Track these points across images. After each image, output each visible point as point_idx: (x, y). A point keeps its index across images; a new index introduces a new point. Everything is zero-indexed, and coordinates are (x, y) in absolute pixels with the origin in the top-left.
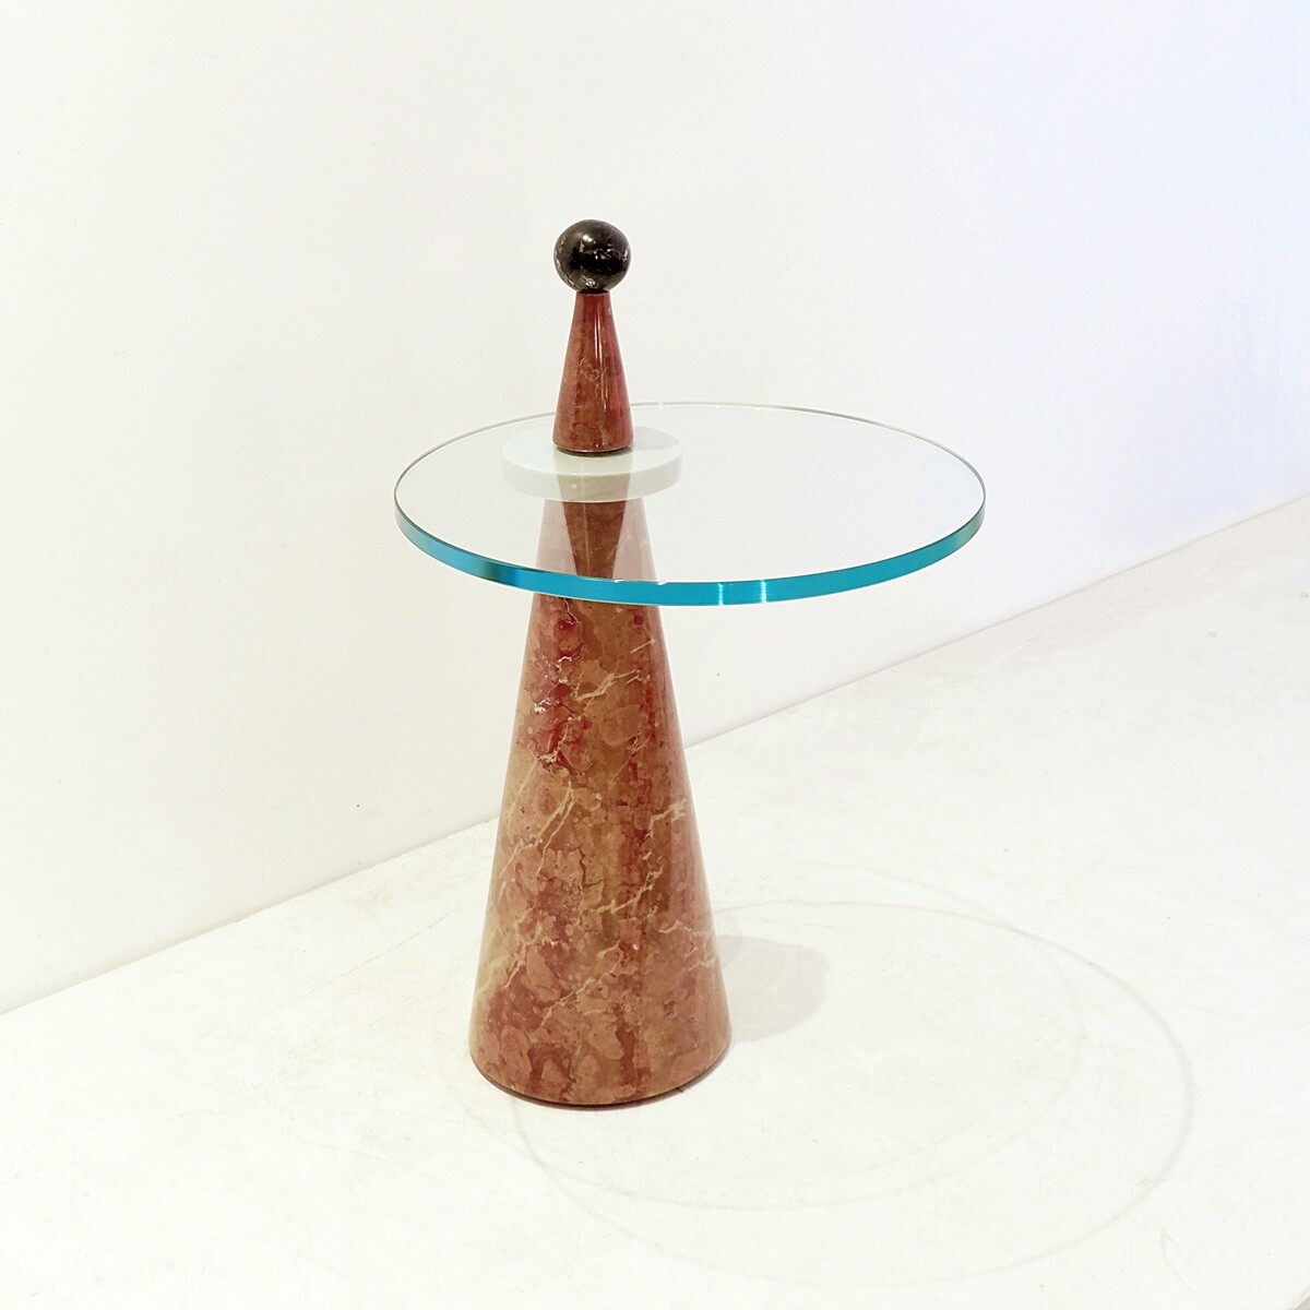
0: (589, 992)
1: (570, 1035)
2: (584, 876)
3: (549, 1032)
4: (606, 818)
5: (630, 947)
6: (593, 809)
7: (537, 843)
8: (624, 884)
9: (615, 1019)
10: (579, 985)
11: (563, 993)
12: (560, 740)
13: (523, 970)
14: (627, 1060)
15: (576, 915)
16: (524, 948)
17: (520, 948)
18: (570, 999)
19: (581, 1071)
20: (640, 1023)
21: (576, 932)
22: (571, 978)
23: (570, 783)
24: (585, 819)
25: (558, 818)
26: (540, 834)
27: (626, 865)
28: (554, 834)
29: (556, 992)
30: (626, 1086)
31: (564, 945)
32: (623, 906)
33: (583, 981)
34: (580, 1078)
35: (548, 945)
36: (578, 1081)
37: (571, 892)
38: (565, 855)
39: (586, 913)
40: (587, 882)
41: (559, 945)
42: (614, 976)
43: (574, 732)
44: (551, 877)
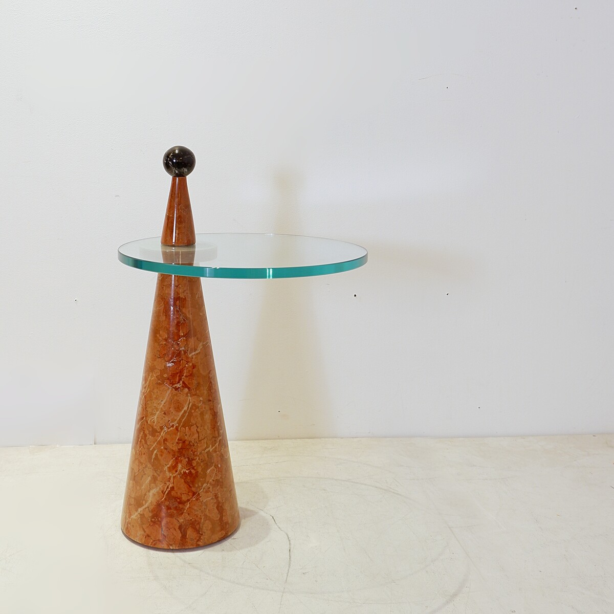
0: (205, 490)
1: (199, 513)
2: (199, 436)
3: (189, 514)
4: (205, 408)
6: (199, 405)
7: (175, 427)
10: (201, 488)
11: (194, 494)
12: (183, 376)
13: (173, 488)
14: (221, 519)
15: (196, 456)
16: (172, 478)
17: (170, 478)
18: (197, 496)
19: (204, 529)
20: (224, 501)
21: (197, 463)
22: (197, 486)
23: (189, 395)
24: (197, 410)
25: (185, 412)
26: (176, 422)
28: (183, 420)
29: (191, 494)
30: (222, 532)
31: (193, 471)
32: (214, 447)
33: (202, 486)
34: (204, 532)
35: (185, 473)
36: (204, 534)
37: (194, 445)
38: (190, 429)
39: (201, 453)
40: (200, 439)
41: (190, 471)
42: (213, 480)
43: (189, 371)
44: (183, 440)
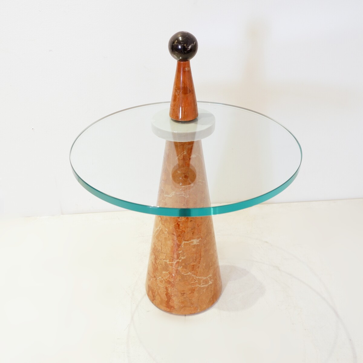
0: (160, 280)
2: (161, 250)
4: (168, 237)
5: (172, 274)
6: (165, 232)
8: (172, 257)
9: (165, 290)
14: (168, 302)
15: (159, 259)
19: (156, 298)
20: (172, 295)
21: (159, 263)
24: (163, 234)
27: (173, 252)
31: (156, 265)
32: (171, 263)
33: (159, 277)
39: (161, 260)
40: (162, 252)
42: (166, 279)
